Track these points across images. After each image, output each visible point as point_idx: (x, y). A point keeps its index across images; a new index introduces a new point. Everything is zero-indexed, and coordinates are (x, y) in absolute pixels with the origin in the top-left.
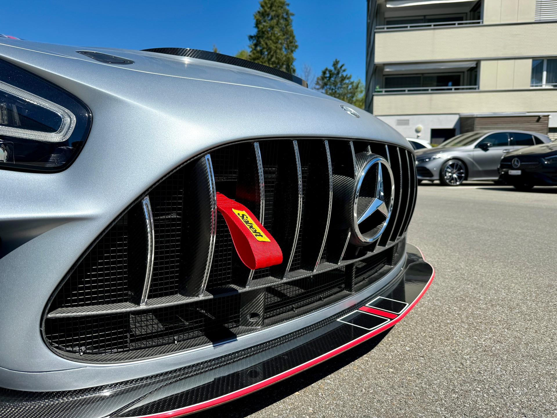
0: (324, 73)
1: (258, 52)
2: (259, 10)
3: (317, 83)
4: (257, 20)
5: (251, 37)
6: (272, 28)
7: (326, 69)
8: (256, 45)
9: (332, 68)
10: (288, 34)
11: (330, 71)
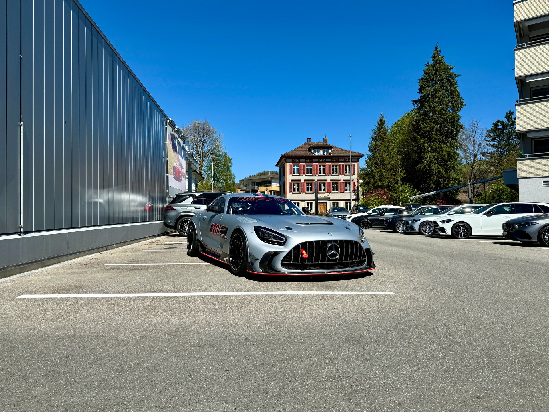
0: (496, 125)
1: (421, 115)
2: (423, 77)
3: (488, 136)
4: (421, 86)
5: (415, 102)
6: (436, 91)
7: (498, 121)
8: (419, 109)
9: (506, 120)
10: (453, 94)
11: (503, 123)
